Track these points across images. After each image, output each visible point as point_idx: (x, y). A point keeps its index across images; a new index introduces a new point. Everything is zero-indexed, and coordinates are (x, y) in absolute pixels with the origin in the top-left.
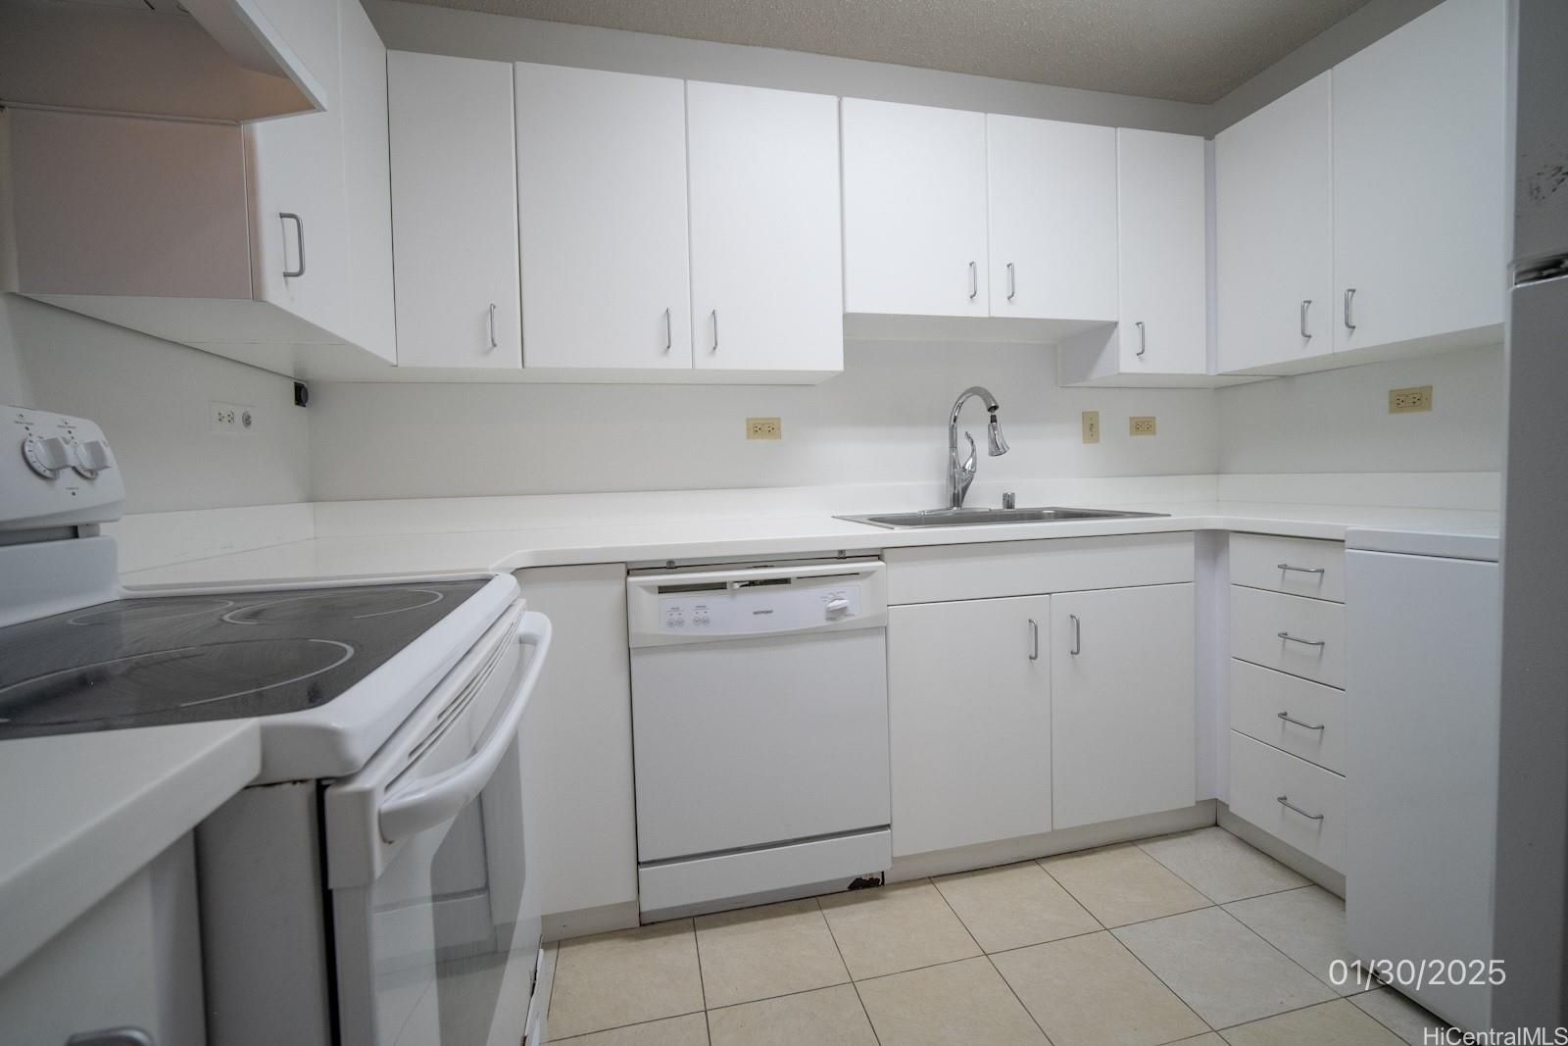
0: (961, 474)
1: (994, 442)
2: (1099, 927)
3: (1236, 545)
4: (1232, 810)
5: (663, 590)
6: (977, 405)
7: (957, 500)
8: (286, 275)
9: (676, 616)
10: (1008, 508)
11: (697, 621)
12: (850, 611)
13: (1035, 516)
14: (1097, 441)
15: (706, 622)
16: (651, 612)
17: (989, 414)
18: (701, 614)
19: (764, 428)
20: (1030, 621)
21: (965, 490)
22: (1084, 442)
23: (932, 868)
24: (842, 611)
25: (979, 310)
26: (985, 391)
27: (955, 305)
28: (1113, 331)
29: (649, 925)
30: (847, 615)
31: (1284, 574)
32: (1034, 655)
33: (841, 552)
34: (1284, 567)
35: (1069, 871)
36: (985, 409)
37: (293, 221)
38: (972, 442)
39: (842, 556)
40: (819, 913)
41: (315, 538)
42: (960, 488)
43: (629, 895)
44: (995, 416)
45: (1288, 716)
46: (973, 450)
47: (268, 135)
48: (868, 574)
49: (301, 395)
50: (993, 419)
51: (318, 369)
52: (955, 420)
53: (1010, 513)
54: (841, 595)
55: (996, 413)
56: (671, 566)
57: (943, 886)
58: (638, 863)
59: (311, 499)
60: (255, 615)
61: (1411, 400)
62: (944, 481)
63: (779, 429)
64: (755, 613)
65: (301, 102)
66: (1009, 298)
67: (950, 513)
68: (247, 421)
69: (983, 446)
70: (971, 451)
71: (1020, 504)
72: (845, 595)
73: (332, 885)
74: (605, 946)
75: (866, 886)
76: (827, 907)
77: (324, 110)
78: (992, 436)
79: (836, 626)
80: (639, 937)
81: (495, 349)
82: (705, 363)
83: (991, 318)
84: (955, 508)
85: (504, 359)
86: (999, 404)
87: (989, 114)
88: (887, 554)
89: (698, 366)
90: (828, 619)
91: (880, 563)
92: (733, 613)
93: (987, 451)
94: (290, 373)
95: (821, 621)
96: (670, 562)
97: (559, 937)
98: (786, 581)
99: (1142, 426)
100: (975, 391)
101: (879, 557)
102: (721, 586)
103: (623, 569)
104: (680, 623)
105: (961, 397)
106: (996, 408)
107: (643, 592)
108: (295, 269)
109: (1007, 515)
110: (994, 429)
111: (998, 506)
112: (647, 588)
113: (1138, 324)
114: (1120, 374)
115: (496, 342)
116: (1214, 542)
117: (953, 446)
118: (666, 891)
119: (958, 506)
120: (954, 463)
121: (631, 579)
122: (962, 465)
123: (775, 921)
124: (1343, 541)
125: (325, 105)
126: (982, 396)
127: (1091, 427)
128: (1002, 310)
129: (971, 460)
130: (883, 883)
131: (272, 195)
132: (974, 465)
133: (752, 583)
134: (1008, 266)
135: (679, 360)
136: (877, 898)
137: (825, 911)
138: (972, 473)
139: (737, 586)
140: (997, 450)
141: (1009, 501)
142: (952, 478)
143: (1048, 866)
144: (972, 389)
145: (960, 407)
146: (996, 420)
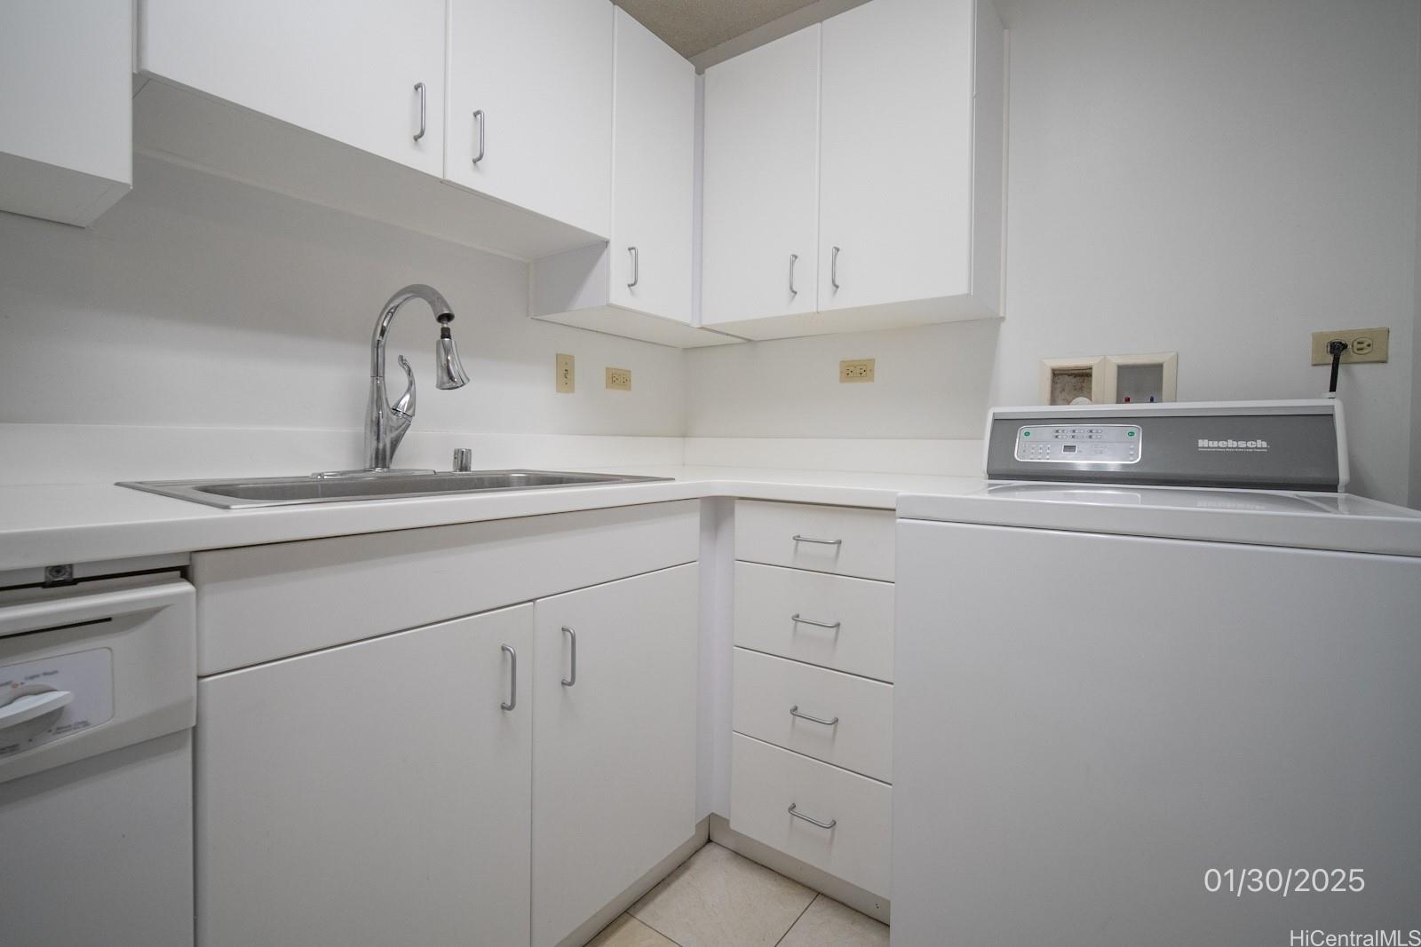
0: (388, 419)
1: (446, 372)
3: (742, 514)
4: (733, 826)
6: (420, 314)
7: (381, 458)
10: (461, 470)
13: (499, 482)
14: (572, 390)
20: (504, 649)
21: (395, 444)
22: (558, 391)
24: (46, 721)
25: (425, 161)
26: (434, 292)
28: (602, 252)
31: (797, 545)
32: (509, 703)
33: (57, 570)
34: (797, 539)
36: (434, 319)
38: (409, 372)
39: (61, 579)
42: (387, 440)
44: (448, 329)
45: (800, 711)
46: (411, 383)
48: (152, 615)
50: (446, 333)
52: (383, 331)
53: (463, 479)
54: (42, 682)
55: (452, 324)
61: (857, 371)
62: (361, 428)
66: (476, 161)
67: (369, 477)
69: (427, 379)
70: (407, 384)
71: (478, 466)
78: (444, 362)
79: (26, 765)
83: (445, 181)
84: (378, 470)
88: (202, 566)
91: (185, 587)
93: (434, 381)
99: (618, 379)
100: (417, 290)
101: (185, 573)
105: (391, 301)
106: (449, 317)
109: (461, 480)
110: (447, 351)
111: (446, 467)
113: (630, 249)
114: (610, 306)
116: (718, 510)
117: (377, 372)
119: (384, 466)
120: (378, 400)
122: (392, 405)
124: (894, 510)
126: (424, 300)
127: (565, 373)
129: (407, 398)
132: (412, 404)
134: (476, 114)
138: (408, 417)
140: (449, 380)
141: (462, 460)
142: (375, 424)
144: (413, 286)
145: (392, 313)
146: (449, 337)
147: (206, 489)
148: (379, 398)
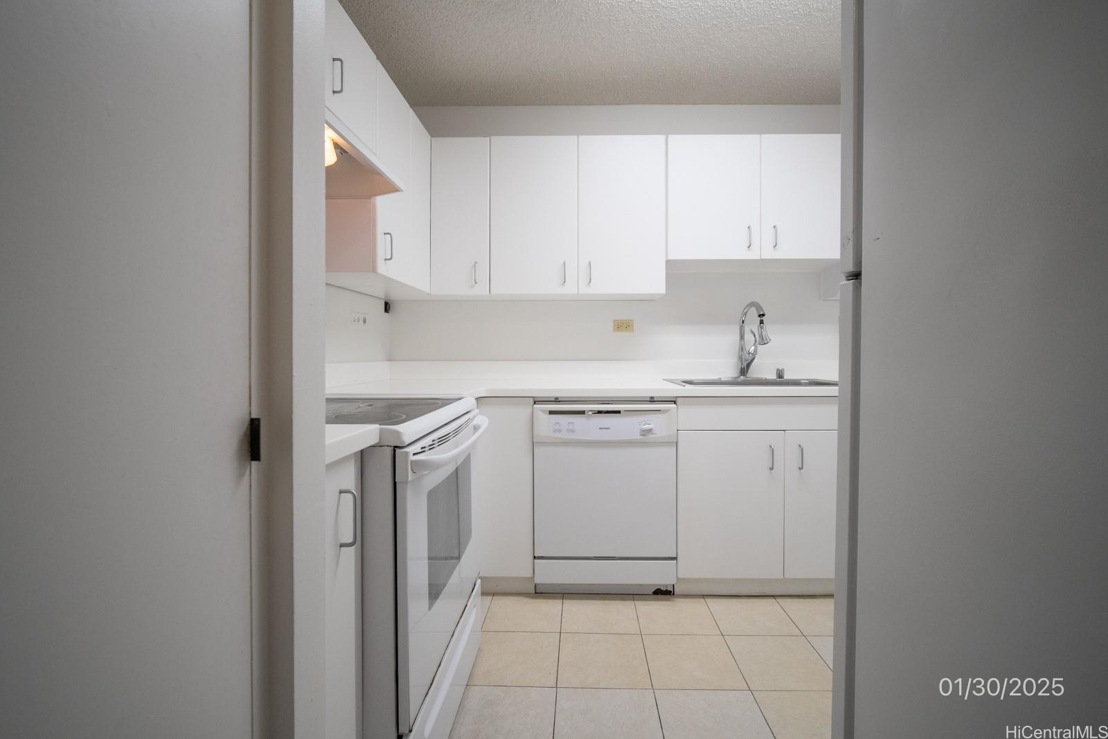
0: (746, 356)
1: (761, 336)
2: (800, 634)
5: (551, 412)
6: (753, 312)
7: (743, 371)
8: (386, 260)
9: (557, 427)
10: (779, 377)
11: (568, 431)
12: (654, 431)
13: (796, 383)
15: (573, 431)
16: (546, 424)
17: (759, 318)
18: (571, 427)
19: (623, 326)
20: (770, 446)
21: (748, 365)
23: (705, 589)
24: (650, 431)
25: (753, 255)
26: (758, 303)
27: (737, 252)
29: (540, 593)
30: (653, 434)
32: (771, 468)
33: (652, 398)
35: (792, 605)
36: (757, 315)
37: (389, 236)
39: (652, 400)
40: (633, 602)
41: (391, 379)
42: (746, 364)
43: (529, 574)
44: (762, 320)
46: (756, 341)
47: (382, 202)
48: (666, 411)
49: (387, 307)
50: (762, 322)
51: (394, 296)
52: (743, 322)
53: (780, 380)
54: (651, 422)
55: (764, 318)
56: (557, 401)
57: (708, 600)
58: (535, 557)
59: (389, 360)
60: (370, 405)
62: (736, 360)
63: (633, 326)
64: (600, 429)
65: (393, 189)
66: (774, 247)
67: (739, 379)
68: (365, 321)
70: (754, 341)
71: (787, 377)
72: (652, 422)
73: (396, 480)
74: (516, 598)
75: (662, 593)
76: (638, 600)
77: (402, 191)
78: (761, 332)
79: (645, 439)
80: (533, 598)
81: (476, 285)
82: (585, 290)
83: (762, 260)
85: (481, 290)
86: (766, 314)
87: (763, 135)
88: (679, 401)
89: (580, 292)
90: (641, 435)
91: (675, 405)
92: (588, 427)
94: (383, 298)
95: (637, 436)
96: (557, 398)
97: (493, 589)
98: (619, 412)
100: (752, 304)
101: (675, 402)
102: (582, 413)
103: (531, 401)
104: (560, 431)
105: (745, 308)
106: (763, 315)
107: (541, 413)
108: (389, 257)
109: (779, 382)
110: (762, 328)
111: (773, 377)
112: (543, 411)
115: (477, 281)
117: (742, 337)
118: (550, 574)
119: (744, 375)
120: (742, 349)
121: (535, 406)
122: (747, 350)
123: (607, 602)
125: (403, 189)
126: (755, 306)
128: (769, 254)
129: (753, 347)
130: (673, 594)
131: (381, 227)
132: (756, 351)
133: (600, 412)
134: (774, 227)
135: (570, 289)
136: (668, 600)
137: (636, 602)
138: (754, 355)
139: (590, 413)
140: (763, 341)
141: (780, 374)
142: (741, 358)
143: (780, 600)
144: (751, 302)
145: (745, 314)
146: (763, 323)
147: (684, 382)
148: (742, 348)
